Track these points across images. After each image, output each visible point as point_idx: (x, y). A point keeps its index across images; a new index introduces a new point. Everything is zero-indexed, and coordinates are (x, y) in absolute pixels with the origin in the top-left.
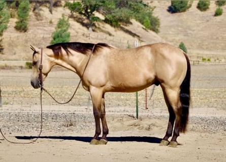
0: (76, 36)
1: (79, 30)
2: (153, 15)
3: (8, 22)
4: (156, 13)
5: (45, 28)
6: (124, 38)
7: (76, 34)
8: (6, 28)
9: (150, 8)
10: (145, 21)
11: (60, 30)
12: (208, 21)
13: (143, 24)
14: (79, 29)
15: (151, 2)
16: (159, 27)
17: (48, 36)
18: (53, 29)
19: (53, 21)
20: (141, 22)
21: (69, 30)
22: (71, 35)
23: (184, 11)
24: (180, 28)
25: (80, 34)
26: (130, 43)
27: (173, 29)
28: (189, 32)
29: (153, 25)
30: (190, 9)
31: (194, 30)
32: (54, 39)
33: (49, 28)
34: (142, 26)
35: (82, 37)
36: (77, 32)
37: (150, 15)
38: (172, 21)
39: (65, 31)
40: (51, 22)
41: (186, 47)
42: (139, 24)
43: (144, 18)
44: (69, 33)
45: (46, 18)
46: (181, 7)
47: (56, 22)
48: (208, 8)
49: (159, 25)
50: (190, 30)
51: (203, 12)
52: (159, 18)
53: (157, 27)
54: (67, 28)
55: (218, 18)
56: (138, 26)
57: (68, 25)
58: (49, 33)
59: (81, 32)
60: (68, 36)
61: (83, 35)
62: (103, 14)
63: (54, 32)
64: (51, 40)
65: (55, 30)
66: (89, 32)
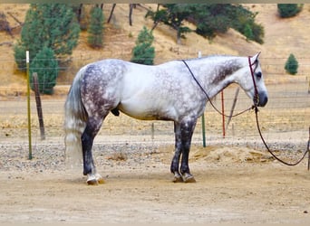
0: (161, 51)
1: (165, 45)
2: (256, 22)
3: (77, 37)
4: (259, 20)
5: (124, 43)
7: (161, 49)
8: (75, 45)
9: (252, 14)
10: (246, 29)
11: (141, 44)
13: (243, 33)
14: (165, 42)
15: (253, 6)
16: (263, 37)
17: (128, 52)
18: (133, 44)
19: (133, 33)
20: (241, 31)
21: (153, 45)
22: (156, 50)
23: (294, 16)
24: (289, 37)
25: (167, 49)
27: (281, 39)
28: (301, 41)
29: (255, 34)
30: (301, 14)
31: (306, 39)
32: (135, 55)
33: (129, 43)
34: (242, 36)
35: (169, 52)
36: (163, 47)
37: (251, 22)
38: (279, 29)
39: (148, 45)
40: (130, 36)
41: (297, 60)
42: (239, 34)
43: (244, 26)
44: (153, 48)
45: (124, 31)
46: (290, 12)
47: (136, 34)
49: (263, 34)
50: (301, 38)
52: (263, 25)
53: (261, 37)
54: (151, 42)
56: (238, 37)
57: (152, 38)
58: (128, 50)
59: (167, 47)
60: (152, 51)
61: (171, 50)
62: (194, 23)
63: (135, 48)
64: (131, 57)
65: (136, 45)
66: (178, 46)
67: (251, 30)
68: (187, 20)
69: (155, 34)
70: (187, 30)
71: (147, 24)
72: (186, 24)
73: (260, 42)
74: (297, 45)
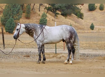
2: (81, 12)
3: (22, 15)
4: (82, 11)
5: (37, 17)
6: (69, 21)
7: (49, 20)
8: (21, 17)
9: (80, 9)
10: (77, 14)
11: (43, 18)
12: (103, 14)
15: (80, 7)
17: (38, 20)
19: (40, 14)
21: (47, 18)
22: (47, 20)
23: (94, 10)
24: (92, 17)
25: (51, 20)
26: (71, 23)
27: (89, 18)
29: (81, 16)
30: (96, 10)
31: (97, 18)
32: (41, 21)
33: (39, 17)
34: (76, 16)
35: (52, 21)
36: (50, 19)
37: (79, 12)
38: (88, 15)
39: (45, 18)
40: (39, 15)
41: (94, 25)
42: (75, 16)
43: (77, 13)
44: (47, 19)
45: (37, 13)
46: (92, 9)
47: (41, 14)
48: (103, 9)
49: (83, 16)
51: (101, 11)
57: (46, 16)
61: (52, 20)
62: (60, 12)
63: (41, 19)
64: (39, 22)
65: (41, 18)
66: (55, 19)
67: (79, 15)
68: (58, 10)
69: (47, 15)
70: (58, 14)
71: (45, 11)
72: (58, 12)
73: (82, 19)
74: (94, 20)
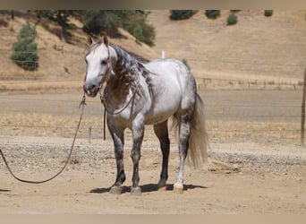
0: (44, 49)
1: (49, 42)
2: (146, 22)
4: (150, 21)
5: (4, 38)
7: (44, 46)
9: (143, 13)
10: (135, 29)
11: (23, 39)
12: (217, 32)
13: (132, 34)
14: (49, 39)
16: (154, 38)
17: (8, 48)
18: (15, 39)
19: (15, 28)
20: (130, 31)
21: (36, 41)
22: (38, 47)
23: (187, 18)
24: (180, 41)
25: (50, 46)
27: (171, 42)
28: (193, 45)
29: (146, 35)
30: (194, 17)
31: (199, 44)
32: (16, 50)
33: (9, 37)
34: (131, 37)
35: (53, 51)
36: (46, 44)
37: (142, 23)
39: (31, 41)
40: (12, 30)
42: (128, 34)
43: (134, 26)
44: (36, 45)
45: (6, 24)
47: (18, 29)
48: (218, 15)
49: (154, 36)
50: (194, 43)
51: (211, 20)
52: (154, 26)
53: (151, 39)
54: (34, 38)
55: (231, 28)
56: (127, 38)
57: (35, 33)
58: (9, 45)
59: (51, 44)
60: (35, 48)
61: (55, 47)
62: (81, 21)
63: (16, 43)
64: (12, 53)
65: (17, 41)
66: (62, 44)
67: (141, 31)
68: (73, 16)
69: (39, 29)
70: (74, 27)
72: (73, 21)
73: (150, 44)
74: (189, 49)
